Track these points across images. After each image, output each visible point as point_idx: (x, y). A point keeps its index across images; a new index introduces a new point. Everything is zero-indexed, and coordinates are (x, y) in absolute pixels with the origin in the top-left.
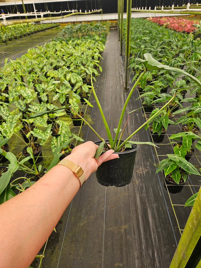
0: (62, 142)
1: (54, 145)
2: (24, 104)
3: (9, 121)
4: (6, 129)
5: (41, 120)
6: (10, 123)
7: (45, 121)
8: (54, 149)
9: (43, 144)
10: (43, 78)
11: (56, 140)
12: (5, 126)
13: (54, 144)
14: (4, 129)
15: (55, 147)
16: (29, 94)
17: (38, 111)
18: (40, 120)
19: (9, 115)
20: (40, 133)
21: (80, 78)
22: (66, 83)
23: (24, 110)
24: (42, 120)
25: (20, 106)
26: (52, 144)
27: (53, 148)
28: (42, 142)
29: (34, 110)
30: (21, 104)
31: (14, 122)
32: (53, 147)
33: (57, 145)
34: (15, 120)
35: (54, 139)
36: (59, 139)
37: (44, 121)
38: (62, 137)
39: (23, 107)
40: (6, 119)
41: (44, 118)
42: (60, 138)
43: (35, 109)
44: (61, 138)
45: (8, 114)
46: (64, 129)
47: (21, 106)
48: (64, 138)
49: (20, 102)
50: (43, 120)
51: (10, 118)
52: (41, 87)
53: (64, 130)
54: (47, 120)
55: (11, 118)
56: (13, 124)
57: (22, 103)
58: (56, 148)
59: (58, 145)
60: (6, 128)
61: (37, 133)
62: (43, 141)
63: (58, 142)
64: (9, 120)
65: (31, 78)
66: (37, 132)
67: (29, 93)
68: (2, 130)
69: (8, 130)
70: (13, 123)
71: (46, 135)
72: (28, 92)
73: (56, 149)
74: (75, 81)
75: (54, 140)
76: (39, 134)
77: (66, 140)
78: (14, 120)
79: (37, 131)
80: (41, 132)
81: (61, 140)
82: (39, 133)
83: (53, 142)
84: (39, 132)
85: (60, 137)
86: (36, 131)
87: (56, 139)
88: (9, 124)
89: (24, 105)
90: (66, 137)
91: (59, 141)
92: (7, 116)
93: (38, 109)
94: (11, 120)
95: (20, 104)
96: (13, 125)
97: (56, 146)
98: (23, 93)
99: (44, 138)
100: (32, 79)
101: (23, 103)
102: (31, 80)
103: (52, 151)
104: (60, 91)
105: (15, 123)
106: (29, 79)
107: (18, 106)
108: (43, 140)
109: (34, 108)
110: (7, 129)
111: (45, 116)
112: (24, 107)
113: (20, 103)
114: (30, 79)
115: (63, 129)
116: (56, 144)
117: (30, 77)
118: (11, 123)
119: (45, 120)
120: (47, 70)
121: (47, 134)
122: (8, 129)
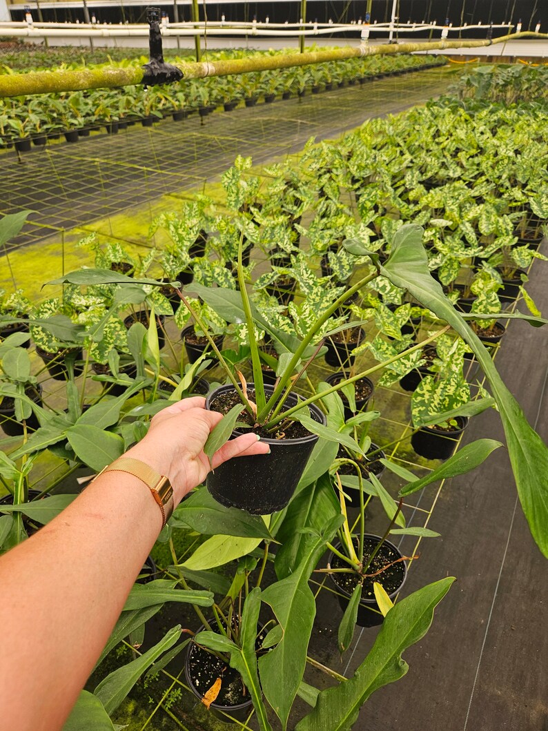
0: (446, 398)
1: (419, 398)
2: (349, 264)
3: (314, 300)
4: (305, 318)
5: (389, 317)
6: (313, 305)
7: (400, 322)
8: (418, 409)
9: (388, 384)
10: (400, 204)
11: (432, 387)
12: (305, 311)
13: (423, 395)
14: (303, 317)
15: (422, 403)
16: (363, 241)
17: (386, 292)
18: (387, 318)
19: (315, 284)
20: (386, 354)
21: (507, 222)
22: (467, 229)
23: (345, 278)
24: (392, 319)
25: (338, 267)
26: (417, 392)
27: (417, 404)
28: (384, 377)
29: (378, 287)
30: (343, 264)
31: (322, 305)
32: (416, 401)
33: (428, 399)
34: (327, 301)
35: (428, 381)
36: (442, 385)
37: (396, 323)
38: (453, 383)
39: (345, 272)
40: (305, 292)
41: (398, 315)
42: (446, 384)
43: (380, 286)
44: (448, 386)
45: (311, 282)
46: (458, 362)
47: (342, 267)
48: (457, 388)
49: (342, 258)
50: (395, 320)
51: (317, 293)
52: (394, 228)
53: (457, 364)
54: (404, 323)
55: (319, 294)
56: (321, 310)
57: (346, 260)
58: (424, 408)
59: (433, 402)
60: (307, 315)
61: (381, 350)
62: (388, 377)
63: (435, 392)
64: (313, 296)
65: (371, 199)
66: (380, 348)
67: (363, 239)
68: (298, 319)
69: (309, 322)
70: (321, 308)
71: (403, 364)
72: (361, 236)
73: (422, 409)
74: (492, 228)
75: (425, 384)
76: (385, 356)
77: (461, 394)
78: (324, 301)
79: (382, 346)
80: (391, 350)
81: (447, 390)
82: (387, 352)
83: (422, 390)
84: (387, 349)
85: (444, 382)
86: (381, 344)
87: (432, 383)
88: (312, 307)
89: (347, 267)
90: (464, 388)
91: (439, 391)
92: (309, 285)
93: (388, 288)
94: (317, 299)
95: (340, 262)
96: (319, 312)
97: (426, 402)
98: (351, 236)
99: (396, 368)
100: (372, 202)
101: (348, 261)
102: (369, 205)
103: (411, 412)
104: (445, 250)
105: (327, 308)
106: (364, 200)
107: (334, 266)
108: (389, 372)
109: (379, 283)
110: (308, 319)
111: (400, 311)
112: (349, 271)
113: (342, 260)
114: (367, 202)
115: (454, 362)
116: (427, 396)
117: (369, 195)
118: (316, 305)
119: (400, 320)
120: (411, 184)
121: (405, 361)
122: (311, 319)
